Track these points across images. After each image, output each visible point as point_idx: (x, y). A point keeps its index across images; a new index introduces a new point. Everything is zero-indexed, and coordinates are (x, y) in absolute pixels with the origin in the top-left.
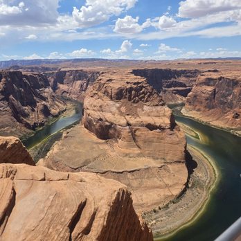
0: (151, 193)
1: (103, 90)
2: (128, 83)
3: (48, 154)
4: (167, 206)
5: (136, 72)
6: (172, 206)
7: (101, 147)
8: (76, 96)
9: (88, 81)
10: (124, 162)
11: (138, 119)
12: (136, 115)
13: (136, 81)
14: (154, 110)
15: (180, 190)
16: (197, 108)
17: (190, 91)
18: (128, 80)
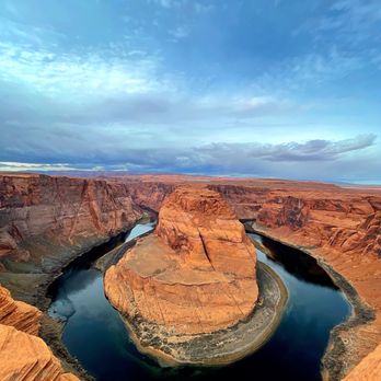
2: (202, 196)
4: (236, 327)
11: (210, 232)
12: (209, 227)
13: (210, 195)
14: (226, 223)
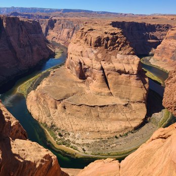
0: (114, 124)
1: (84, 38)
2: (106, 33)
3: (38, 87)
5: (114, 24)
6: (130, 135)
7: (79, 85)
8: (63, 42)
9: (74, 29)
10: (96, 98)
11: (111, 65)
12: (110, 61)
13: (113, 32)
14: (125, 58)
15: (138, 124)
16: (164, 58)
17: (160, 43)
18: (106, 31)
